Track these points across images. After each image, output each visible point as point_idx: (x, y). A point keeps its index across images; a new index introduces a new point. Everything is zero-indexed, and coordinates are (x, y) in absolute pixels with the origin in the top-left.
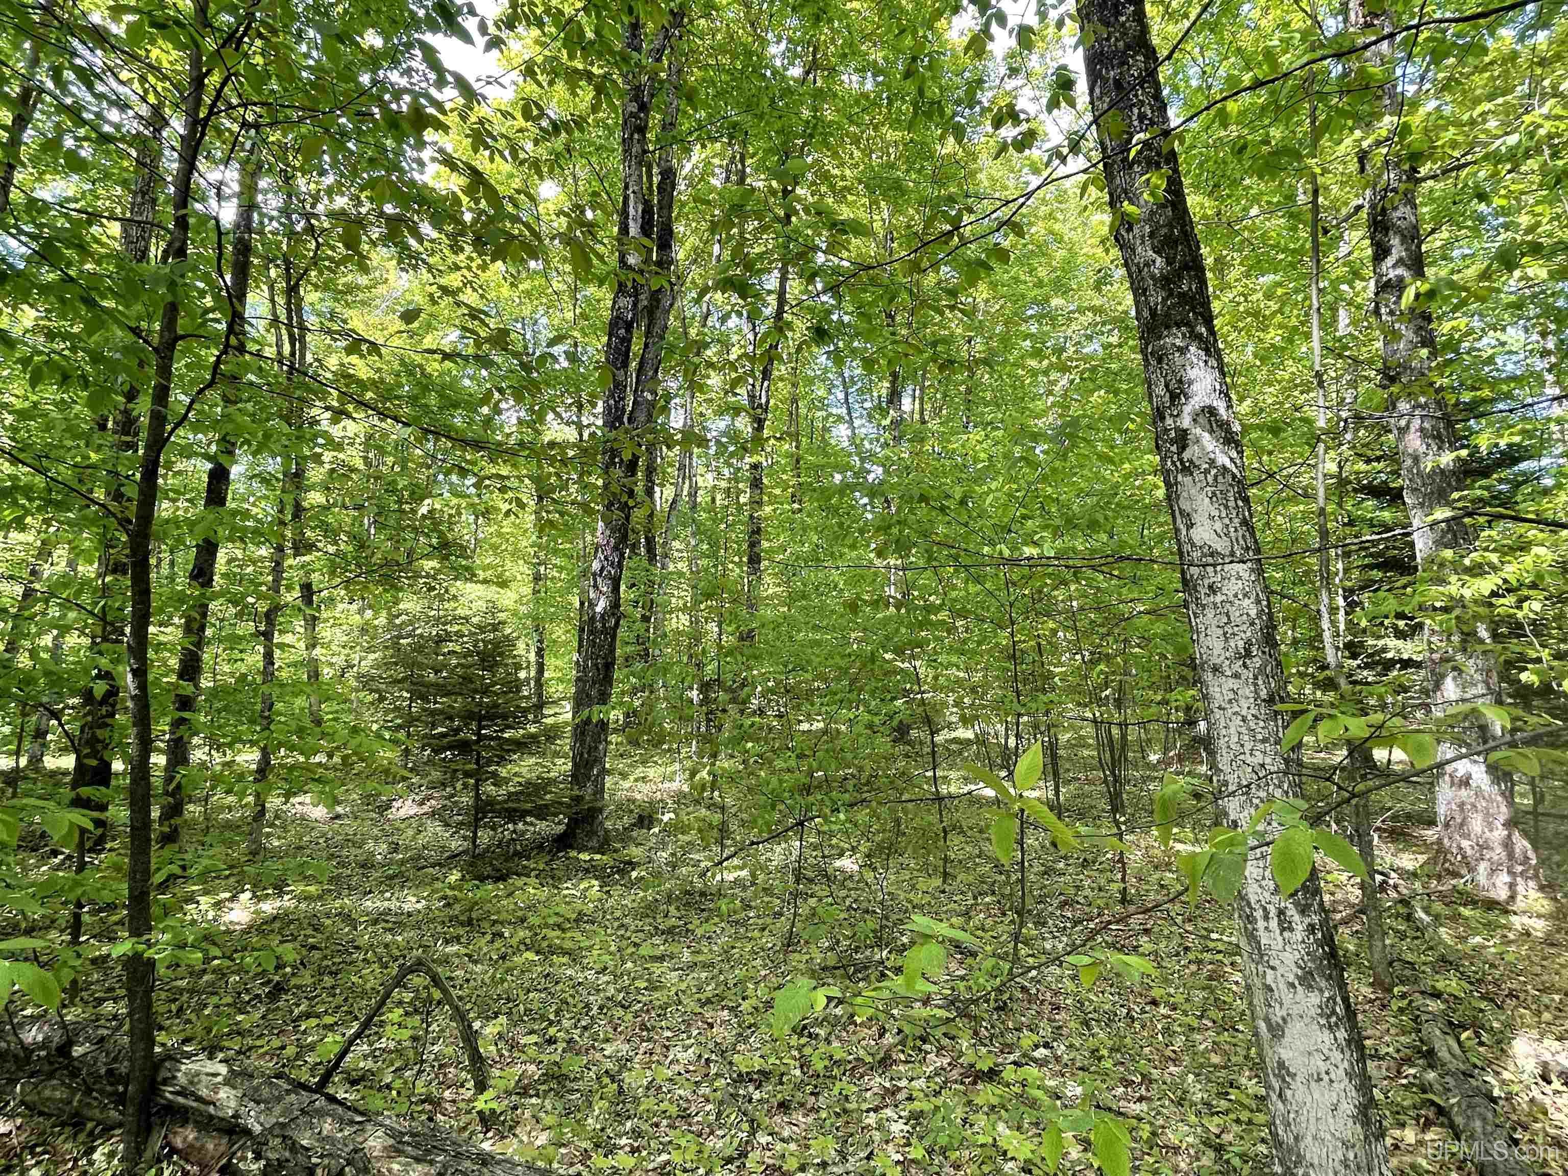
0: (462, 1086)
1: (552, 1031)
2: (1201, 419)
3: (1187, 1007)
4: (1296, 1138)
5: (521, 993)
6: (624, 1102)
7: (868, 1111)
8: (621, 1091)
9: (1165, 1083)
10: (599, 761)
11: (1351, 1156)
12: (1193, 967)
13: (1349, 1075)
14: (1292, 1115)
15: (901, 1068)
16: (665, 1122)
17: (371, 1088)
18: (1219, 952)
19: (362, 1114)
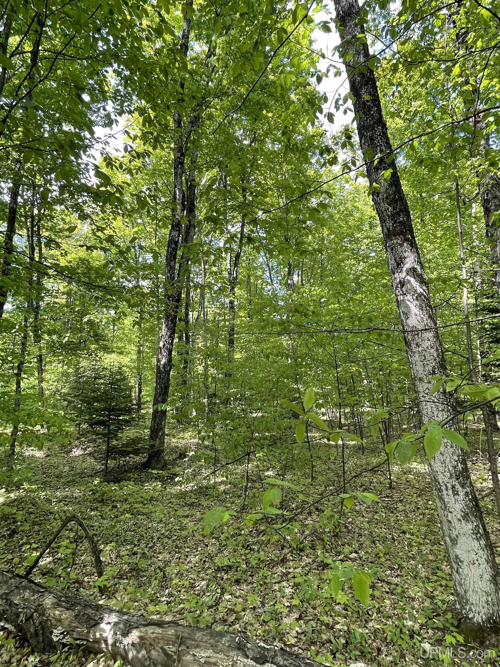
0: (93, 575)
1: (135, 549)
2: (410, 273)
3: (418, 534)
4: (465, 592)
5: (123, 533)
6: (166, 581)
7: (275, 583)
8: (164, 576)
9: (408, 568)
10: (162, 429)
11: (490, 599)
12: (421, 517)
13: (487, 561)
14: (463, 581)
15: (291, 564)
16: (183, 590)
17: (52, 577)
18: (432, 509)
19: (43, 588)
